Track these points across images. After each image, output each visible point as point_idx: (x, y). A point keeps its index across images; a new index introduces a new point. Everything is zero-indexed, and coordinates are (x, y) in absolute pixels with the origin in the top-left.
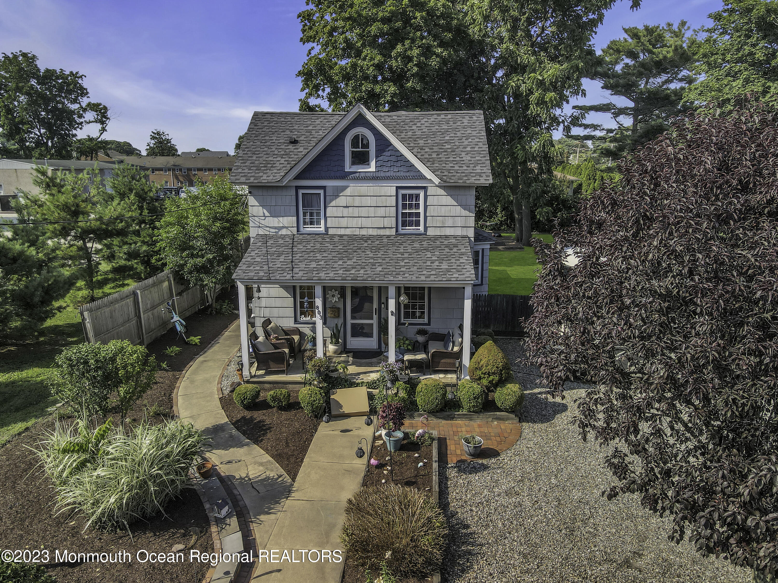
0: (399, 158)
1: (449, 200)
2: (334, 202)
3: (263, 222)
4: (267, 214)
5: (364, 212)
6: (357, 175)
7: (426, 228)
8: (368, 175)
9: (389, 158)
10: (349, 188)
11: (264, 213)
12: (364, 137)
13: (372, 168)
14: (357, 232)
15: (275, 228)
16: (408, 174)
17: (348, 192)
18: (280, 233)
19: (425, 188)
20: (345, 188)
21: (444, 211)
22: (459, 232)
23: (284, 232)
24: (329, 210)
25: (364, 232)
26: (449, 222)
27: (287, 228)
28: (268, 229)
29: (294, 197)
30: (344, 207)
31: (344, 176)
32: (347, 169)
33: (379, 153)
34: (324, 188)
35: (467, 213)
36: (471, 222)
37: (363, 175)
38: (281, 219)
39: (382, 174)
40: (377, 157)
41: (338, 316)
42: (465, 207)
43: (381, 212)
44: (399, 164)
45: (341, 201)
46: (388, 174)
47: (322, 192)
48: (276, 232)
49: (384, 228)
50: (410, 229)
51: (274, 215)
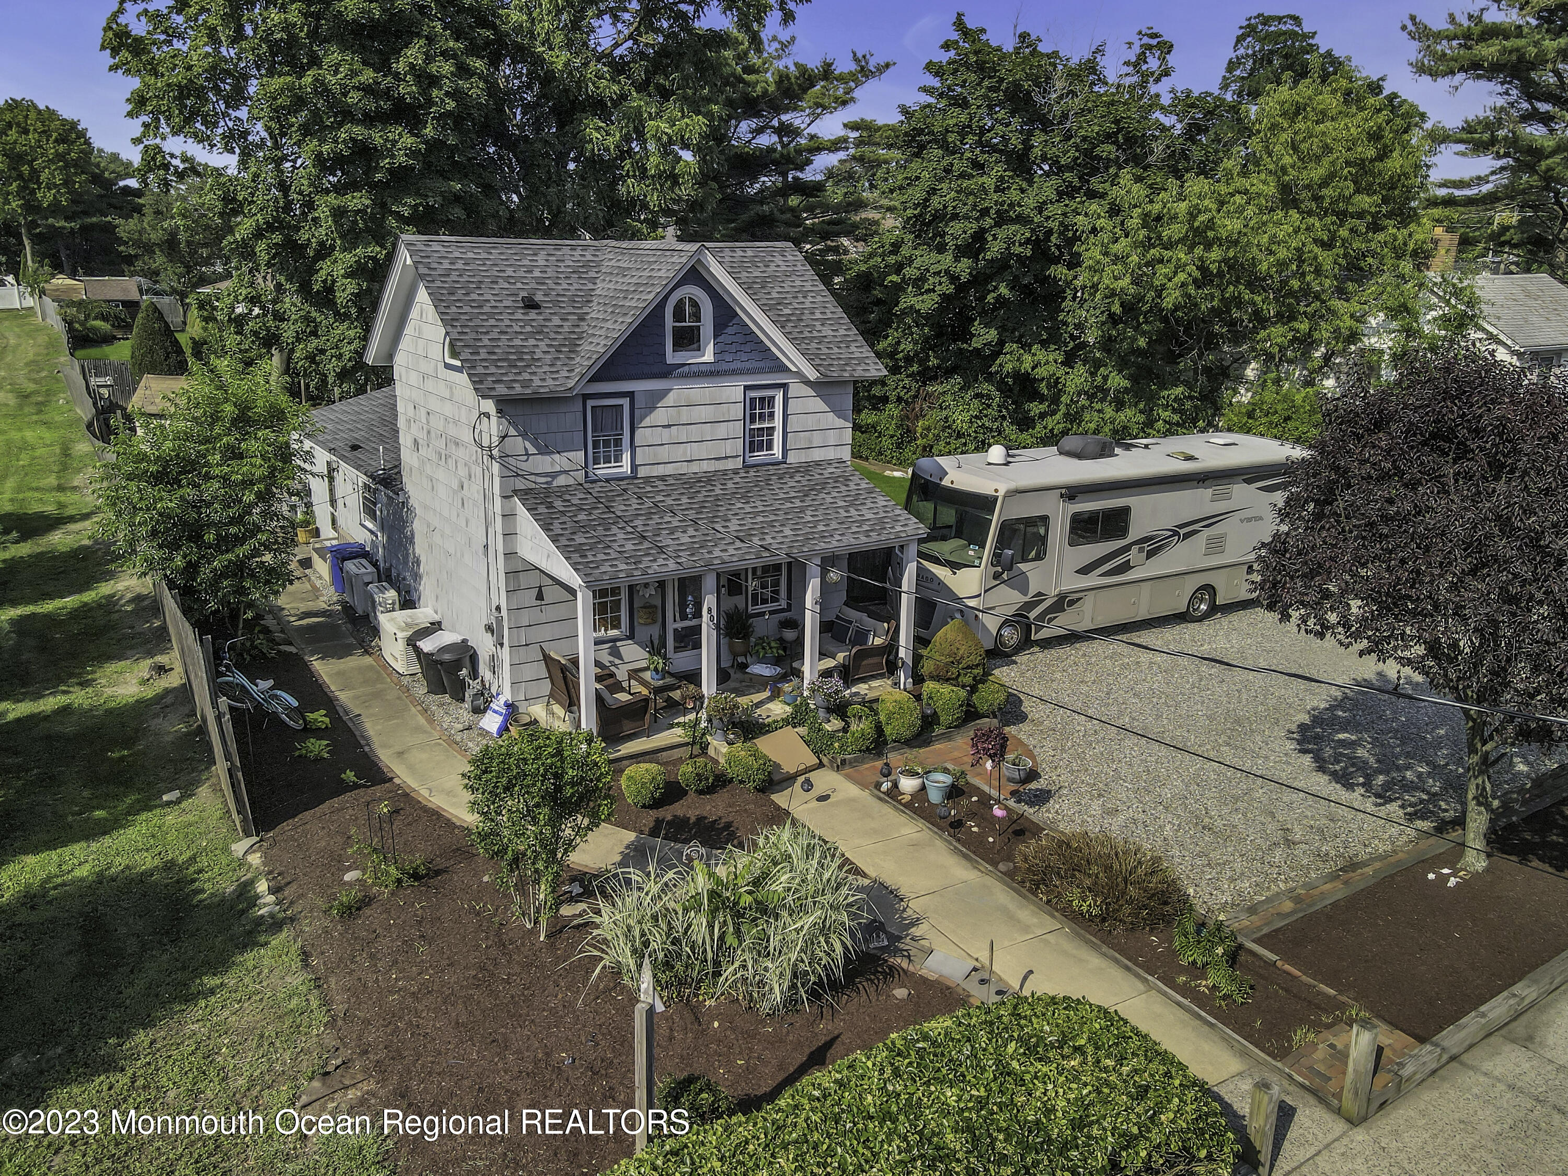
0: (748, 338)
1: (818, 404)
2: (648, 419)
3: (523, 466)
4: (532, 450)
5: (694, 432)
6: (686, 368)
7: (785, 451)
8: (703, 368)
9: (734, 338)
10: (671, 394)
11: (526, 449)
12: (695, 304)
13: (708, 356)
14: (684, 469)
15: (546, 475)
16: (761, 364)
17: (670, 399)
18: (555, 484)
19: (784, 386)
20: (664, 393)
21: (811, 422)
22: (831, 454)
23: (561, 481)
24: (639, 433)
25: (695, 468)
26: (817, 439)
27: (566, 472)
28: (532, 478)
29: (580, 416)
30: (663, 426)
31: (667, 372)
32: (670, 360)
33: (719, 329)
34: (631, 395)
35: (840, 422)
36: (848, 435)
37: (695, 368)
38: (557, 457)
39: (725, 366)
40: (715, 337)
41: (654, 622)
42: (839, 414)
43: (722, 430)
44: (747, 348)
45: (659, 416)
46: (733, 366)
47: (625, 402)
48: (547, 483)
49: (726, 458)
50: (761, 456)
51: (544, 450)
